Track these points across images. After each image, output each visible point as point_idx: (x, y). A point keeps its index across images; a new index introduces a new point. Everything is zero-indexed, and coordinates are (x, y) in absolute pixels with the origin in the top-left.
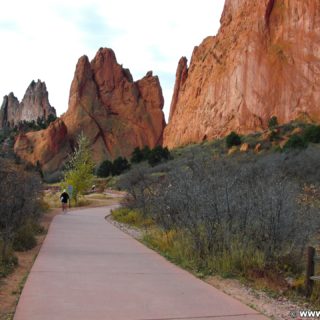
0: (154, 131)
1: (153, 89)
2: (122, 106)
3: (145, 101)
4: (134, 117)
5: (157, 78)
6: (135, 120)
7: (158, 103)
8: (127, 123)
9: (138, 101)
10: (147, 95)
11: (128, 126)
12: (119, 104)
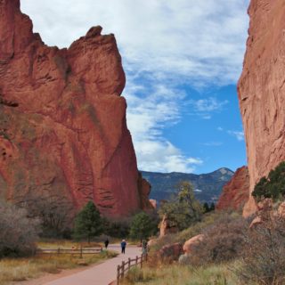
0: (102, 137)
1: (102, 58)
2: (28, 90)
3: (82, 81)
4: (59, 107)
5: (112, 38)
6: (58, 116)
7: (112, 82)
8: (40, 120)
9: (66, 79)
10: (88, 68)
11: (43, 125)
12: (22, 86)
